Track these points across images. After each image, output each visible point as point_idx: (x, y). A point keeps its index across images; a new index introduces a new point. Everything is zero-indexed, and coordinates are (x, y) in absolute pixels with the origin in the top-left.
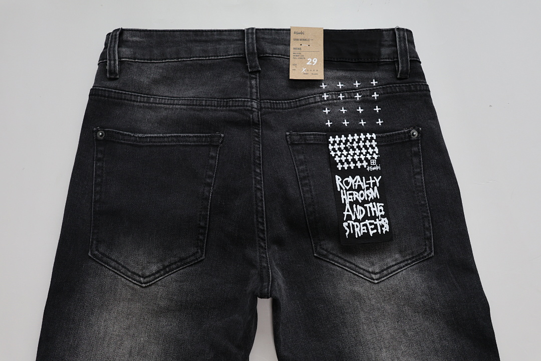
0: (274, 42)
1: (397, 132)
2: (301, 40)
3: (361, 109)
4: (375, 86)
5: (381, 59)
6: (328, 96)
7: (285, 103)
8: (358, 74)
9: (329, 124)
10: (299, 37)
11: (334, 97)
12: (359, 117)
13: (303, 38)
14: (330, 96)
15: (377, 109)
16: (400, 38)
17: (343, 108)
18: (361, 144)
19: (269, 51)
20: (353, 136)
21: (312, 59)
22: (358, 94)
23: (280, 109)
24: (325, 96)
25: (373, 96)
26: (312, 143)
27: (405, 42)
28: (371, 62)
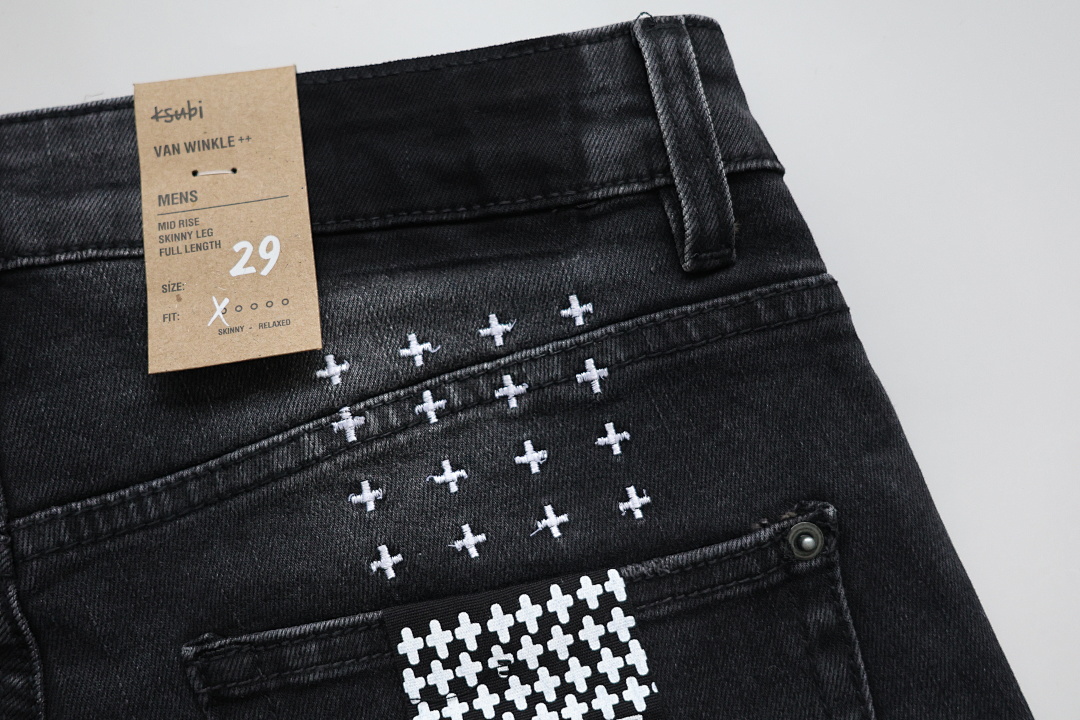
0: (56, 183)
1: (721, 547)
2: (190, 147)
3: (537, 449)
4: (583, 330)
5: (593, 187)
6: (360, 420)
7: (154, 492)
8: (493, 276)
9: (387, 562)
10: (182, 132)
11: (394, 420)
12: (530, 493)
13: (199, 136)
14: (372, 418)
15: (613, 438)
16: (663, 71)
17: (446, 464)
18: (560, 642)
19: (29, 239)
20: (511, 608)
21: (256, 245)
22: (507, 379)
23: (131, 529)
24: (349, 423)
25: (580, 377)
26: (314, 685)
27: (690, 88)
28: (546, 210)
